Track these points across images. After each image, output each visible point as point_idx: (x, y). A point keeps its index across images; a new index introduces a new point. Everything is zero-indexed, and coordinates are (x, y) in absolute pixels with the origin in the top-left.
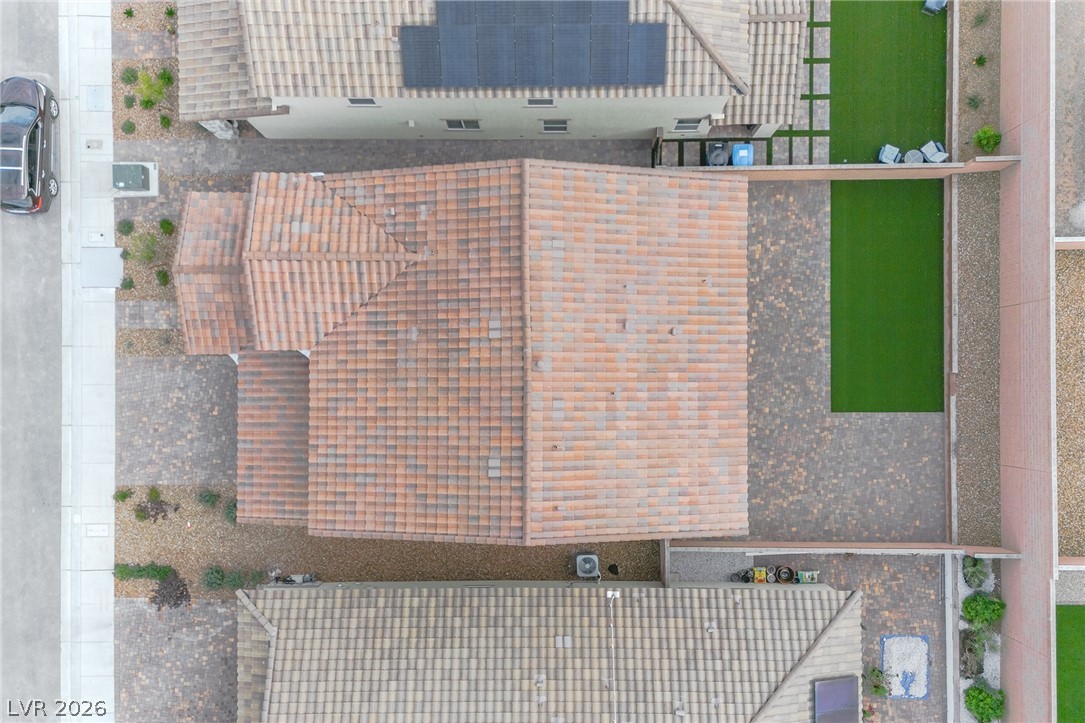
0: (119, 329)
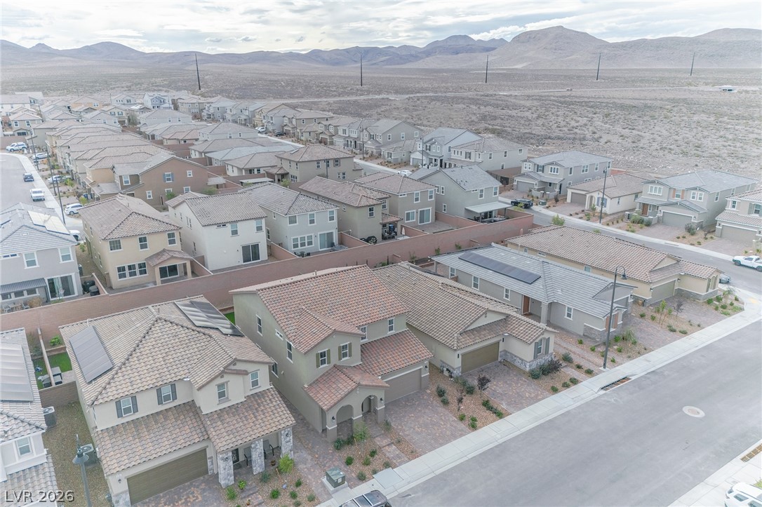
0: (410, 460)
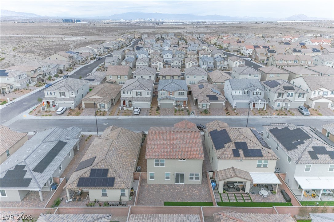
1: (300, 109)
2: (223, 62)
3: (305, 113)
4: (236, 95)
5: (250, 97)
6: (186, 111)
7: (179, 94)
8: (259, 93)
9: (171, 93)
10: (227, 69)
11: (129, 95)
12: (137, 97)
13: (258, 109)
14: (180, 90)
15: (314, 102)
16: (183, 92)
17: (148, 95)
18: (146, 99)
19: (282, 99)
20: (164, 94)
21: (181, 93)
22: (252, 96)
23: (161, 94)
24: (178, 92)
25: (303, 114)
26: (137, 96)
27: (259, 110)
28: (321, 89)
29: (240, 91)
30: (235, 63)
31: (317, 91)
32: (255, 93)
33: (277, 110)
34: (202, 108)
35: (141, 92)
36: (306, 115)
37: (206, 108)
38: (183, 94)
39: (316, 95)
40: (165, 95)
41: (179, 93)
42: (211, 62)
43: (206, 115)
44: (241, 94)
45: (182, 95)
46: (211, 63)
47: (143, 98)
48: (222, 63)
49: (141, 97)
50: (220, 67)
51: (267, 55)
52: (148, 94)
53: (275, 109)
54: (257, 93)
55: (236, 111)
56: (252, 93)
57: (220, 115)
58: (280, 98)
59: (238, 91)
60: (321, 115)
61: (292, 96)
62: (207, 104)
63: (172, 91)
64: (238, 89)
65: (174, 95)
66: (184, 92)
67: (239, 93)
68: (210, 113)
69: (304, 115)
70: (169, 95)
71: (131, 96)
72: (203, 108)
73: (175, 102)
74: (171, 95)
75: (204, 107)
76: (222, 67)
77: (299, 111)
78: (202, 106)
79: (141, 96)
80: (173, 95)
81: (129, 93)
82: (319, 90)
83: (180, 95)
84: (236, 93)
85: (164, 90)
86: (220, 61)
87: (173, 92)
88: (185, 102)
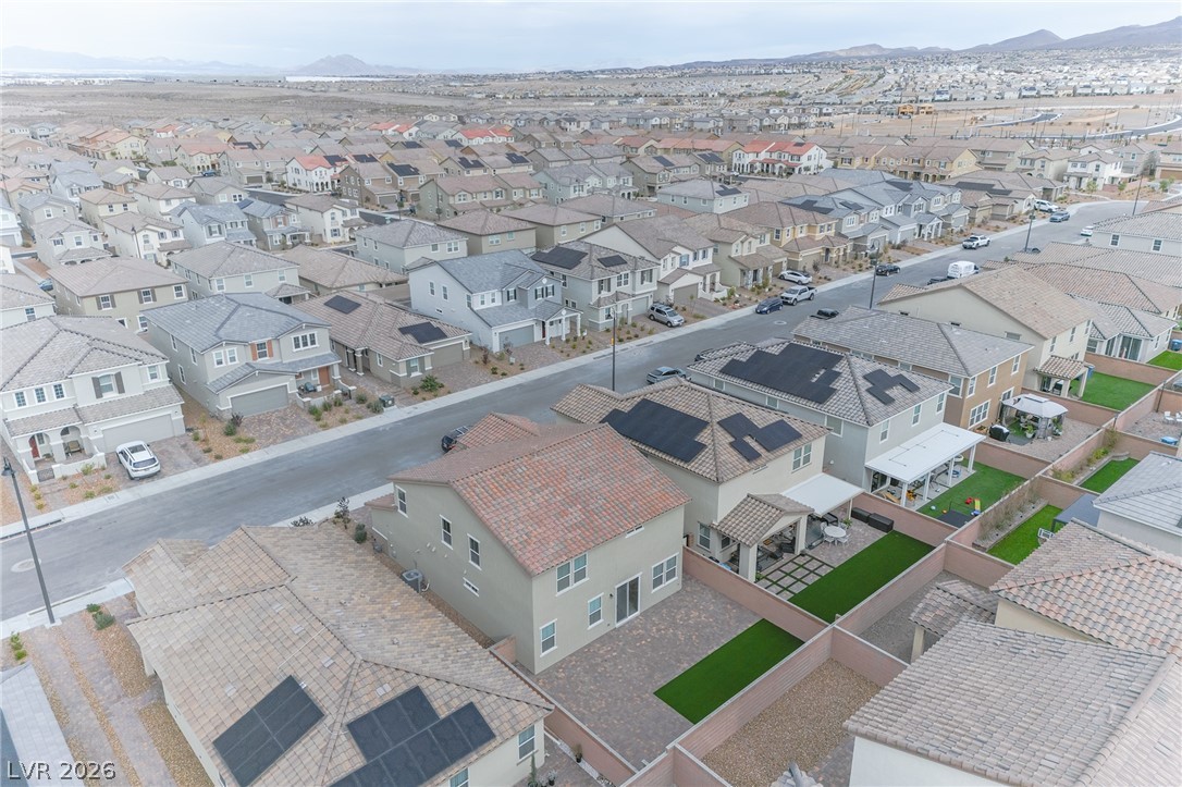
1: (654, 313)
2: (284, 219)
3: (675, 321)
4: (487, 309)
5: (530, 308)
6: (353, 401)
7: (297, 346)
8: (550, 291)
9: (261, 349)
10: (307, 241)
11: (52, 403)
12: (99, 401)
13: (564, 339)
14: (300, 329)
15: (672, 287)
16: (312, 336)
17: (155, 381)
18: (151, 399)
19: (610, 294)
20: (233, 359)
21: (304, 338)
22: (533, 304)
23: (220, 363)
24: (293, 336)
25: (668, 325)
26: (99, 395)
27: (567, 341)
28: (675, 249)
29: (493, 294)
30: (327, 215)
31: (669, 257)
32: (539, 293)
33: (608, 330)
34: (409, 375)
35: (118, 377)
36: (678, 326)
37: (423, 370)
38: (313, 342)
39: (670, 270)
40: (237, 362)
41: (296, 339)
42: (239, 222)
43: (436, 396)
44: (498, 303)
45: (310, 346)
46: (240, 226)
47: (138, 398)
48: (281, 220)
49: (123, 396)
50: (277, 238)
51: (395, 185)
52: (154, 376)
53: (601, 329)
54: (545, 292)
55: (512, 360)
56: (531, 295)
57: (479, 384)
58: (604, 294)
59: (488, 297)
60: (703, 318)
61: (626, 283)
62: (421, 360)
63: (265, 340)
64: (487, 289)
65: (275, 354)
66: (315, 332)
67: (493, 301)
68: (442, 386)
69: (672, 326)
70: (255, 359)
71: (66, 403)
72: (414, 375)
73: (293, 379)
74: (263, 355)
75: (415, 369)
76: (288, 236)
77: (654, 320)
78: (410, 370)
79: (121, 390)
80: (271, 355)
81: (49, 393)
82: (673, 255)
83: (302, 348)
84: (483, 303)
85: (230, 343)
86: (273, 216)
87: (269, 342)
88: (325, 371)
